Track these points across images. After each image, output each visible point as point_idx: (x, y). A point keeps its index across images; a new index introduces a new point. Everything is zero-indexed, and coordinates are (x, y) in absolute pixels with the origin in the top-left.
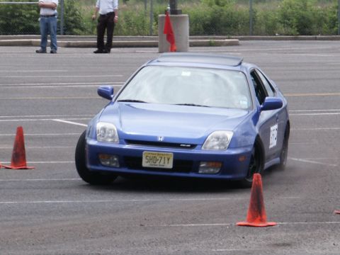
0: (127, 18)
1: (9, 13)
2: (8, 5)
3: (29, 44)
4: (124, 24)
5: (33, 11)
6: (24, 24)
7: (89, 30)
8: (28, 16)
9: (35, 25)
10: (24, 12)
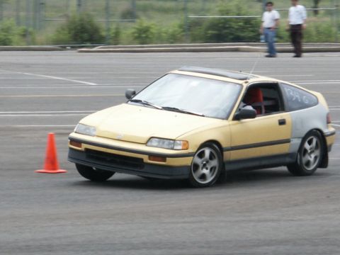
0: (317, 28)
1: (221, 25)
2: (220, 19)
3: (237, 50)
4: (314, 33)
5: (240, 24)
6: (232, 34)
7: (286, 38)
8: (236, 27)
9: (242, 35)
10: (233, 25)
